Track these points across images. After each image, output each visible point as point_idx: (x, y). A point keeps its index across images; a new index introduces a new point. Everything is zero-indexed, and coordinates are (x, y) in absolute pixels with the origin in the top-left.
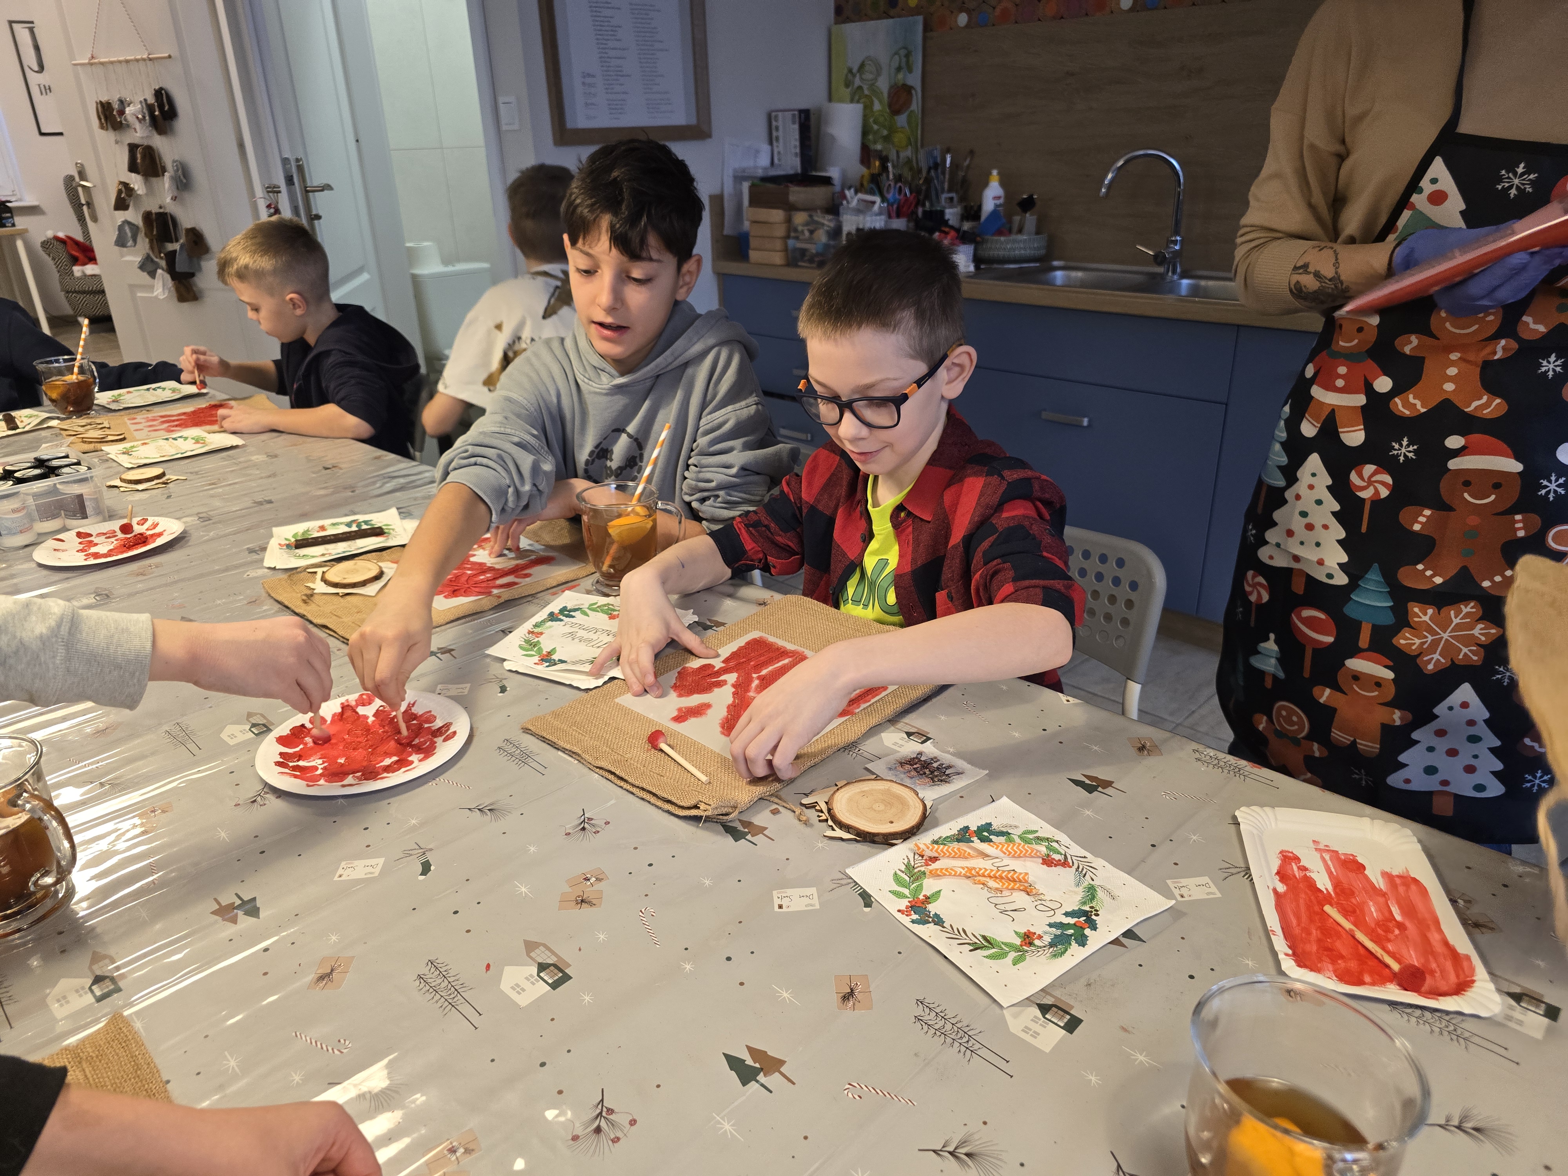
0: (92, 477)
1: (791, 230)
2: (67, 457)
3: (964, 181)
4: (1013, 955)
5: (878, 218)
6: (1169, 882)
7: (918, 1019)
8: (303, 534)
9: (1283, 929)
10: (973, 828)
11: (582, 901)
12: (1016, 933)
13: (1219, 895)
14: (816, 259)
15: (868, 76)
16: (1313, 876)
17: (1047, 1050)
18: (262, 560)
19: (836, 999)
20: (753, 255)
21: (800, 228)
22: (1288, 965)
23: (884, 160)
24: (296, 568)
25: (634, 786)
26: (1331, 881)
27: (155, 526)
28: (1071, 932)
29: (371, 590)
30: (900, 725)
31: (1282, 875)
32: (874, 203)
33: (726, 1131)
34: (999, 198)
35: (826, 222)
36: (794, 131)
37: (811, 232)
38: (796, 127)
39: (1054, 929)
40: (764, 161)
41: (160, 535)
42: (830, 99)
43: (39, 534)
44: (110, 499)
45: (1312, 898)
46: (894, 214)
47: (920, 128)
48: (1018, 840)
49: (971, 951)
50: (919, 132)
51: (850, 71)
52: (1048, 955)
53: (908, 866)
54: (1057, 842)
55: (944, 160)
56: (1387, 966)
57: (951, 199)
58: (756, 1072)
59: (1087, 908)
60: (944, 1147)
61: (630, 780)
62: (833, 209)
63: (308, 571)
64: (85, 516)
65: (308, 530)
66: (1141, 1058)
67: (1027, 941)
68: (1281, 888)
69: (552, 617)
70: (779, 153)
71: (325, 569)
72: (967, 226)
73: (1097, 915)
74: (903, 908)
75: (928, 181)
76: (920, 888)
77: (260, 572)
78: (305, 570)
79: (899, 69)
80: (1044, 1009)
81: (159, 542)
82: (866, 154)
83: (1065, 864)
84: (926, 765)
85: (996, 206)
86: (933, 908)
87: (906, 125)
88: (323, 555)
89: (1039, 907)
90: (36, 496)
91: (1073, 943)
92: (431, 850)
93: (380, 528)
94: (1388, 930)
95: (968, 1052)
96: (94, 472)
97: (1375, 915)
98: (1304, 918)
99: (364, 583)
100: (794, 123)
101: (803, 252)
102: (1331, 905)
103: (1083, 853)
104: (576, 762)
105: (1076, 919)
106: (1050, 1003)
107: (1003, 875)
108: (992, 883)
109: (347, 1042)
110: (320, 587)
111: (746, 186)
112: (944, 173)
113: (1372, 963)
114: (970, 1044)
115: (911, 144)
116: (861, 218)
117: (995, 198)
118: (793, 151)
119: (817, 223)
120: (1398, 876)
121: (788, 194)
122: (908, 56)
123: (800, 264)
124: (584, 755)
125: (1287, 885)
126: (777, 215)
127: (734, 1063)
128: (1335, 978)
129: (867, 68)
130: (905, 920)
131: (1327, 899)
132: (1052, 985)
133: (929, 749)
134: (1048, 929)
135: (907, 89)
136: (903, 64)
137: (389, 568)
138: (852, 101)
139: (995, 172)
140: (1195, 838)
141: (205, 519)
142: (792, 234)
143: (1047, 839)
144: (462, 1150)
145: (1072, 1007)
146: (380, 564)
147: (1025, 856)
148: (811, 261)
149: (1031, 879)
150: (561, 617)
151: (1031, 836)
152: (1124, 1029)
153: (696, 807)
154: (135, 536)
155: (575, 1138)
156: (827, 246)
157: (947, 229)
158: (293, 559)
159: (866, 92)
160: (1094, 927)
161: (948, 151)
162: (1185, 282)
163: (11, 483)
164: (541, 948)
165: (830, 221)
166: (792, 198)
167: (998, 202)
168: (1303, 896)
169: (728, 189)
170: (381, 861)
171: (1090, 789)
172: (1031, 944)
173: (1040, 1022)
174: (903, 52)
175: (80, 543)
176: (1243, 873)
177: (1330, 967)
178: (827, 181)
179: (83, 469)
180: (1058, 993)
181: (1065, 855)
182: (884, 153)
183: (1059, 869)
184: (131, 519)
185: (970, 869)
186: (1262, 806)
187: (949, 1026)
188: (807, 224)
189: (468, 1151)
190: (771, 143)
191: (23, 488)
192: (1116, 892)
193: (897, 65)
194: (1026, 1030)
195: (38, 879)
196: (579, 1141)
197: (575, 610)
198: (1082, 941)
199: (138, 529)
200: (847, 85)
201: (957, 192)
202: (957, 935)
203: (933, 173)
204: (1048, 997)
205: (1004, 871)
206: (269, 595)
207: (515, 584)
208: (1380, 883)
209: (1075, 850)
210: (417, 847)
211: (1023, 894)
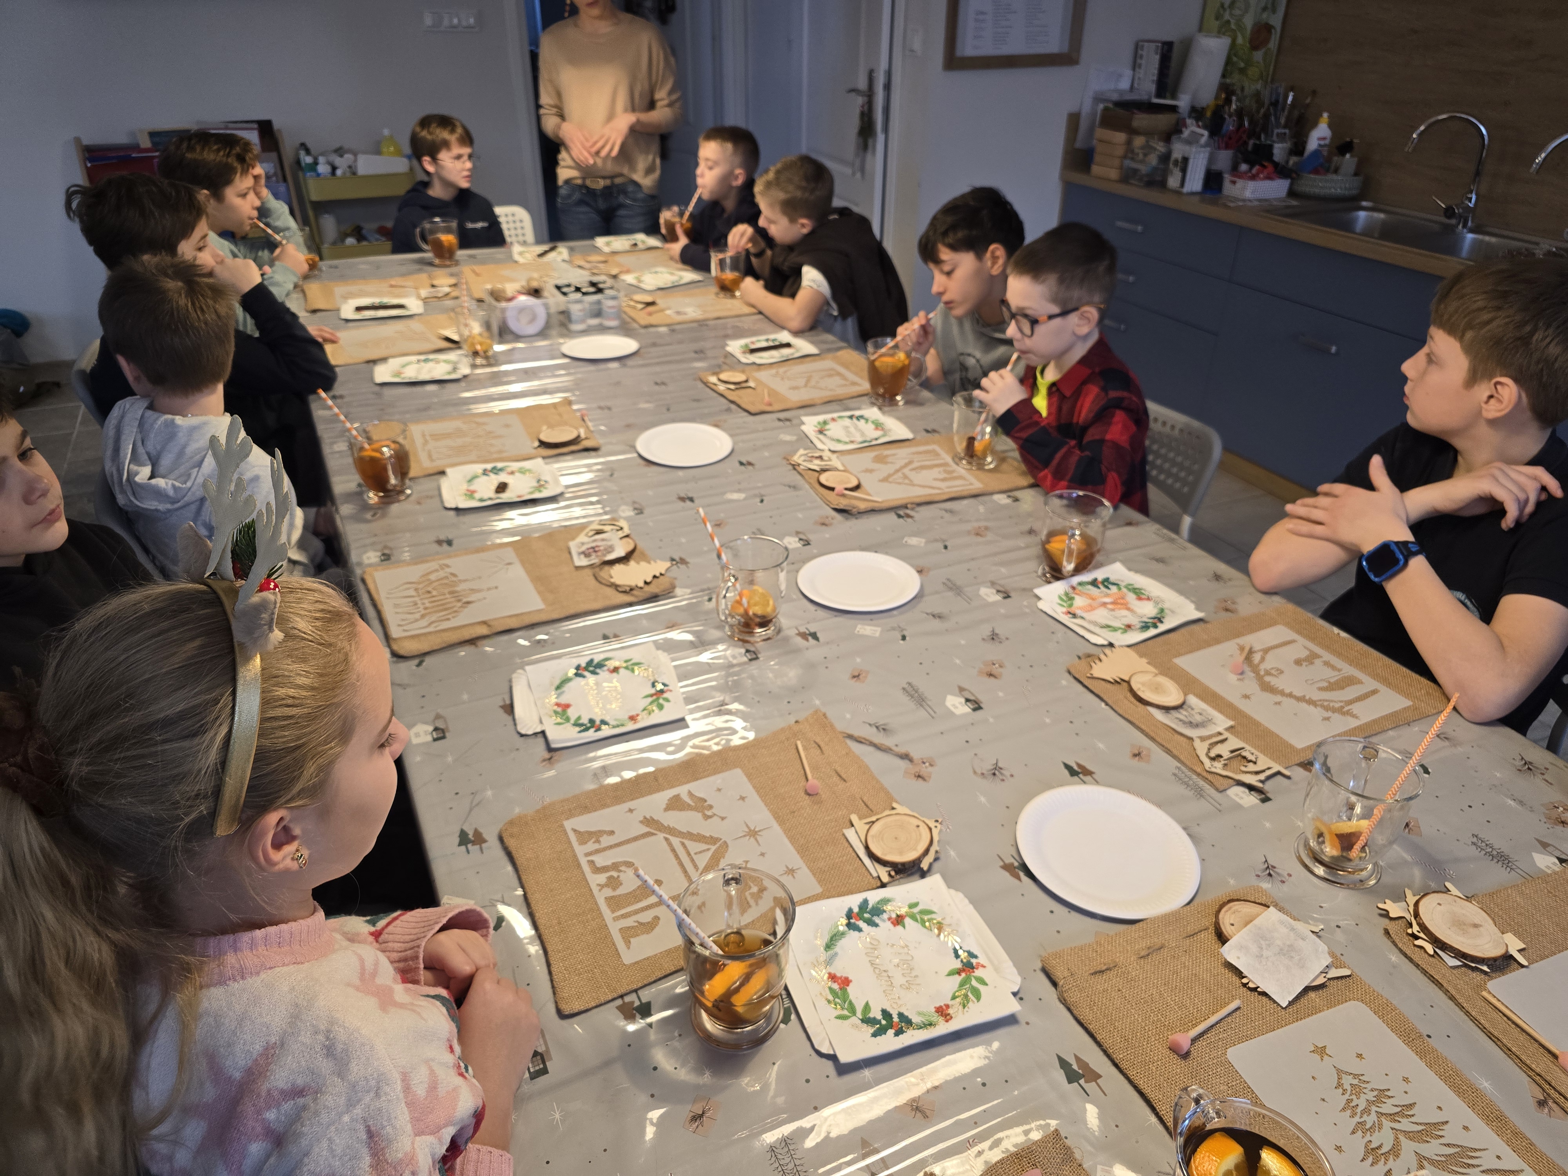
1: (1129, 152)
3: (1299, 118)
5: (1203, 149)
14: (1146, 179)
15: (1237, 12)
20: (1095, 169)
21: (1136, 151)
32: (1202, 135)
34: (1324, 139)
35: (1158, 148)
36: (1155, 60)
37: (1145, 155)
38: (1157, 57)
40: (1125, 84)
42: (1201, 30)
46: (1221, 146)
47: (1272, 64)
50: (1272, 68)
51: (1222, 5)
55: (1287, 97)
57: (1285, 134)
70: (1139, 78)
75: (1267, 116)
79: (1265, 9)
85: (1320, 145)
87: (1261, 60)
100: (1156, 53)
101: (1135, 171)
111: (1101, 107)
112: (1283, 110)
115: (1262, 78)
116: (1189, 148)
117: (1319, 139)
118: (1152, 77)
119: (1152, 147)
121: (1133, 119)
123: (1131, 181)
126: (1120, 137)
129: (1237, 4)
135: (1268, 28)
136: (1270, 6)
138: (1220, 35)
139: (1325, 115)
148: (1140, 180)
156: (1155, 169)
157: (1268, 163)
159: (1233, 27)
161: (1292, 89)
165: (1163, 147)
166: (1136, 123)
167: (1322, 143)
169: (1086, 109)
170: (745, 495)
178: (1173, 109)
188: (1142, 148)
190: (1134, 69)
193: (1264, 5)
200: (1217, 18)
201: (1290, 128)
203: (1273, 109)
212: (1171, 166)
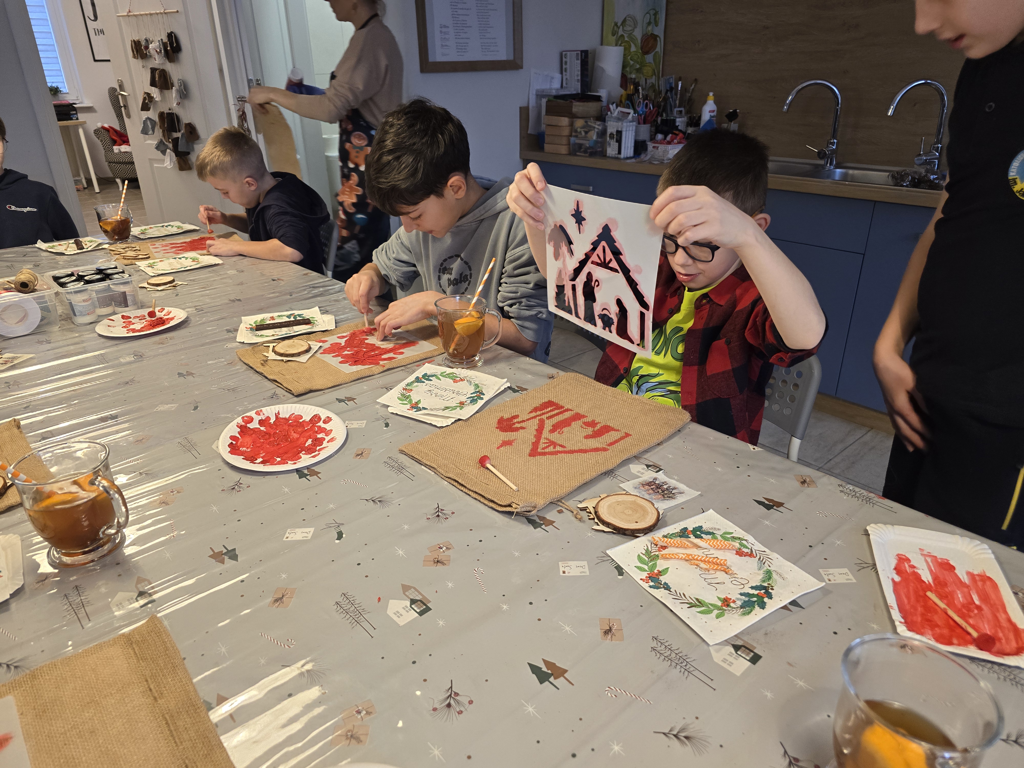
0: (131, 281)
1: (573, 131)
2: (116, 268)
3: (690, 99)
4: (716, 612)
5: (631, 123)
6: (820, 570)
7: (653, 649)
8: (260, 321)
9: (898, 605)
10: (691, 529)
11: (438, 561)
12: (718, 598)
13: (854, 581)
14: (589, 151)
15: (628, 28)
16: (919, 572)
17: (738, 674)
18: (236, 337)
19: (600, 633)
20: (546, 147)
21: (579, 130)
22: (902, 629)
23: (637, 85)
24: (257, 343)
25: (470, 490)
26: (931, 575)
27: (169, 313)
28: (755, 599)
29: (303, 359)
30: (642, 460)
31: (898, 570)
32: (629, 113)
33: (529, 712)
34: (713, 111)
35: (596, 126)
36: (577, 64)
37: (586, 133)
38: (579, 62)
39: (744, 597)
40: (556, 85)
41: (172, 319)
42: (602, 44)
43: (99, 316)
44: (141, 295)
45: (919, 586)
46: (642, 121)
47: (661, 63)
48: (719, 538)
49: (688, 608)
50: (661, 66)
51: (616, 24)
52: (739, 613)
53: (647, 551)
54: (746, 540)
55: (677, 86)
56: (969, 634)
57: (681, 112)
58: (550, 675)
59: (766, 584)
60: (670, 731)
61: (468, 486)
62: (601, 117)
63: (264, 345)
64: (127, 306)
65: (263, 319)
66: (801, 683)
67: (726, 603)
68: (897, 579)
69: (418, 380)
70: (567, 79)
71: (274, 344)
72: (690, 130)
73: (772, 589)
74: (644, 578)
75: (666, 99)
76: (655, 565)
77: (235, 345)
78: (262, 345)
79: (649, 23)
80: (737, 648)
81: (172, 323)
82: (625, 81)
83: (751, 555)
84: (659, 487)
85: (711, 117)
86: (663, 579)
87: (652, 61)
88: (273, 335)
89: (734, 582)
90: (97, 292)
91: (756, 606)
92: (343, 524)
93: (308, 319)
94: (969, 610)
95: (686, 673)
96: (133, 278)
97: (961, 599)
98: (913, 599)
99: (299, 354)
100: (577, 59)
101: (580, 146)
102: (932, 591)
103: (763, 549)
104: (433, 473)
105: (758, 591)
106: (740, 644)
107: (710, 560)
108: (702, 565)
109: (293, 641)
110: (272, 356)
111: (544, 101)
112: (676, 94)
113: (959, 631)
114: (688, 667)
115: (655, 75)
116: (620, 124)
117: (710, 112)
118: (576, 78)
119: (590, 126)
120: (978, 575)
121: (572, 107)
122: (655, 14)
123: (578, 154)
124: (438, 469)
125: (901, 576)
126: (565, 121)
127: (535, 669)
128: (933, 639)
129: (628, 22)
130: (645, 586)
131: (929, 587)
132: (742, 633)
133: (661, 477)
134: (739, 596)
135: (654, 37)
136: (652, 21)
137: (315, 346)
138: (616, 45)
139: (711, 94)
140: (839, 543)
141: (199, 310)
142: (574, 134)
143: (740, 538)
144: (364, 712)
145: (755, 648)
146: (309, 342)
147: (724, 549)
148: (585, 152)
149: (728, 563)
150: (423, 380)
151: (729, 536)
152: (789, 664)
153: (510, 506)
154: (157, 319)
155: (435, 709)
156: (596, 142)
157: (677, 132)
158: (254, 338)
159: (626, 39)
160: (770, 597)
161: (680, 79)
162: (838, 170)
163: (83, 283)
164: (412, 589)
165: (599, 125)
166: (574, 110)
167: (712, 114)
168: (912, 584)
169: (532, 103)
170: (312, 530)
171: (768, 507)
172: (728, 605)
173: (734, 656)
174: (652, 12)
175: (124, 322)
176: (871, 568)
177: (930, 632)
178: (598, 99)
179: (126, 276)
180: (745, 638)
181: (751, 549)
182: (637, 80)
183: (747, 558)
184: (154, 309)
185: (688, 555)
186: (885, 524)
187: (673, 655)
188: (583, 127)
189: (368, 713)
190: (562, 73)
191: (89, 286)
192: (785, 576)
193: (648, 21)
194: (725, 660)
195: (105, 530)
196: (437, 712)
197: (432, 376)
198: (763, 606)
199: (159, 315)
200: (613, 35)
201: (684, 107)
202: (679, 597)
203: (669, 94)
204: (739, 640)
205: (711, 558)
206: (240, 360)
207: (394, 358)
208: (965, 579)
209: (758, 547)
210: (334, 522)
211: (723, 573)
212: (608, 139)
